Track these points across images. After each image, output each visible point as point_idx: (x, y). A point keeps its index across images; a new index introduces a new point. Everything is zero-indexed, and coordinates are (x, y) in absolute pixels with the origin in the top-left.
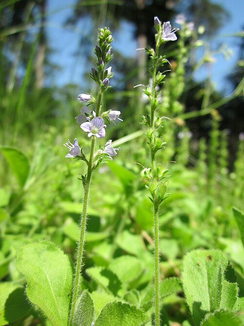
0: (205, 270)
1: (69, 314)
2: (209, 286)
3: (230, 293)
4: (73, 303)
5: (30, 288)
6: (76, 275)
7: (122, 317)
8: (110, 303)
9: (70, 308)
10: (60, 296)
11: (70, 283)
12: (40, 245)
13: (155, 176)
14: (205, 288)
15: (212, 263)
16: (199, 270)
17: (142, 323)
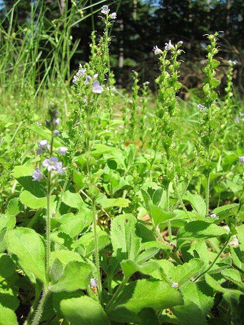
0: (124, 229)
1: (46, 269)
2: (126, 238)
3: (136, 244)
4: (47, 263)
5: (21, 261)
6: (47, 248)
7: (79, 268)
8: (71, 262)
9: (46, 262)
10: (38, 260)
11: (44, 252)
12: (18, 231)
13: (91, 182)
14: (124, 239)
15: (128, 224)
16: (120, 229)
17: (91, 271)
